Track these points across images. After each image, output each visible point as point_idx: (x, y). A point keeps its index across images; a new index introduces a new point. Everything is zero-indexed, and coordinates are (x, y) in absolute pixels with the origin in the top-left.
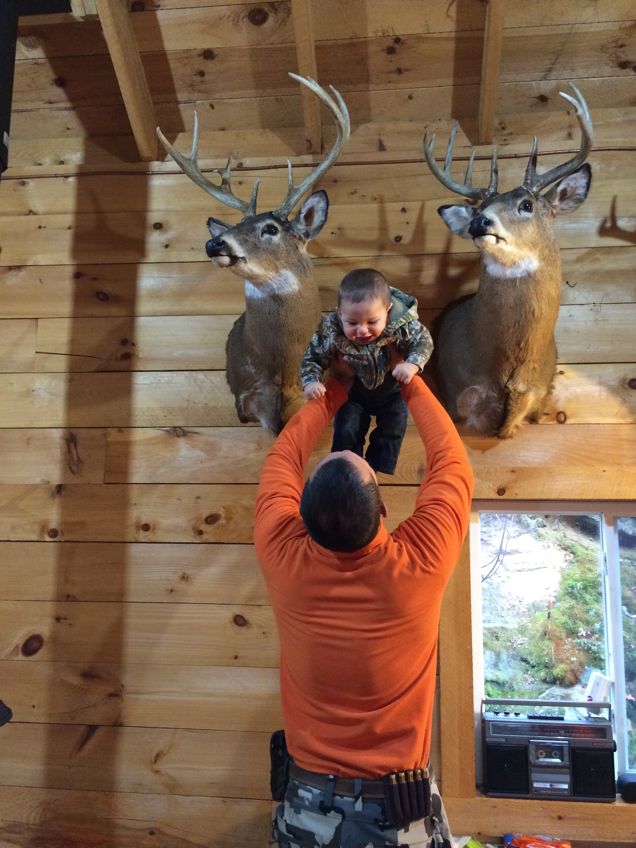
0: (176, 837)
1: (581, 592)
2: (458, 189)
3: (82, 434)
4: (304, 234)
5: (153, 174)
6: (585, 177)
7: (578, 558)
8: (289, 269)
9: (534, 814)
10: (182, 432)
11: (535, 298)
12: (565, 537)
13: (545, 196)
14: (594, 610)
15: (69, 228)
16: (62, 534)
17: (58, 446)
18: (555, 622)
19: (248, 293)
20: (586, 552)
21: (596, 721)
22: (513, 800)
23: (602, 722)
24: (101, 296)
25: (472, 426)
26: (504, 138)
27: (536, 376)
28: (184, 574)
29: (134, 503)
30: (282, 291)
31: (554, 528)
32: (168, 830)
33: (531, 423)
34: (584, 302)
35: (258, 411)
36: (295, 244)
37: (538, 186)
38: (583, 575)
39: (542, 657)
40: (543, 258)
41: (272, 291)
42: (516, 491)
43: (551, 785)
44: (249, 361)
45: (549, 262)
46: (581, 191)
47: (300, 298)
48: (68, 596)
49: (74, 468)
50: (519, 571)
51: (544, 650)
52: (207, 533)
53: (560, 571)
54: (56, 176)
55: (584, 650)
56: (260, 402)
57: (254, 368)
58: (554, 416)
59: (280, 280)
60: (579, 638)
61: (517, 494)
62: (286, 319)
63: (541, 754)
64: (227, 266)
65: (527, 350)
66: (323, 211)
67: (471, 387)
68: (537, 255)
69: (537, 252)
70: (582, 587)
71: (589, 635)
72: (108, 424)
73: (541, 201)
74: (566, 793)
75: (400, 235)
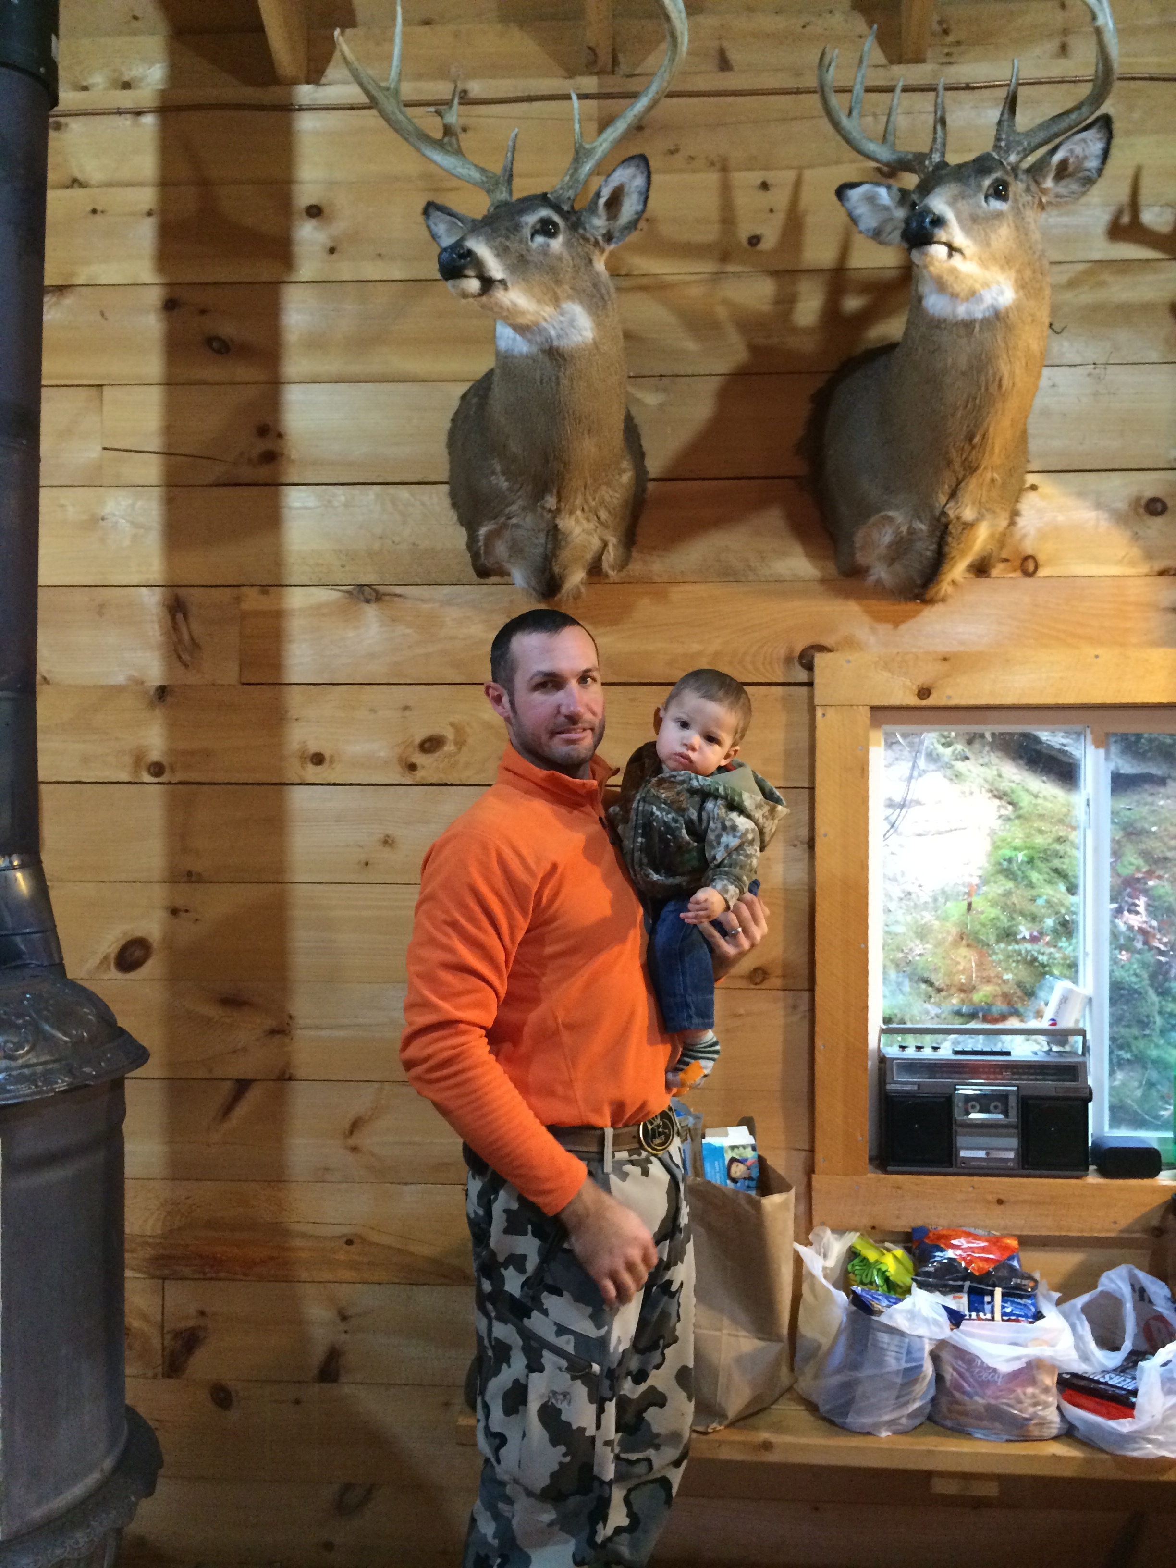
0: (390, 1247)
1: (1023, 868)
2: (874, 152)
3: (195, 596)
4: (604, 235)
5: (301, 109)
6: (1100, 139)
7: (1021, 812)
8: (577, 301)
9: (960, 1197)
10: (374, 594)
11: (1005, 356)
12: (1000, 776)
13: (1028, 171)
14: (1045, 897)
15: (150, 214)
16: (173, 769)
17: (155, 618)
18: (979, 918)
19: (502, 345)
20: (1034, 801)
21: (1061, 1056)
22: (926, 1177)
23: (1071, 1057)
24: (215, 345)
25: (879, 582)
26: (946, 51)
27: (995, 493)
28: (388, 836)
29: (295, 717)
30: (565, 341)
31: (981, 761)
32: (375, 1238)
33: (977, 576)
34: (1078, 361)
35: (510, 556)
36: (587, 253)
37: (1018, 153)
38: (1028, 840)
39: (955, 974)
40: (1022, 285)
41: (547, 341)
42: (949, 692)
43: (987, 1154)
44: (498, 468)
45: (1032, 291)
46: (1093, 164)
47: (594, 355)
48: (189, 874)
49: (186, 657)
50: (920, 835)
51: (958, 963)
52: (423, 767)
53: (988, 835)
54: (119, 112)
55: (1025, 962)
56: (514, 541)
57: (507, 480)
58: (1018, 563)
59: (561, 322)
60: (1017, 942)
61: (949, 697)
62: (570, 394)
63: (973, 1107)
64: (474, 297)
65: (985, 449)
66: (640, 193)
67: (882, 514)
68: (1013, 279)
69: (1013, 274)
70: (1026, 859)
71: (1035, 937)
72: (241, 580)
73: (1021, 181)
74: (1011, 1164)
75: (758, 233)
